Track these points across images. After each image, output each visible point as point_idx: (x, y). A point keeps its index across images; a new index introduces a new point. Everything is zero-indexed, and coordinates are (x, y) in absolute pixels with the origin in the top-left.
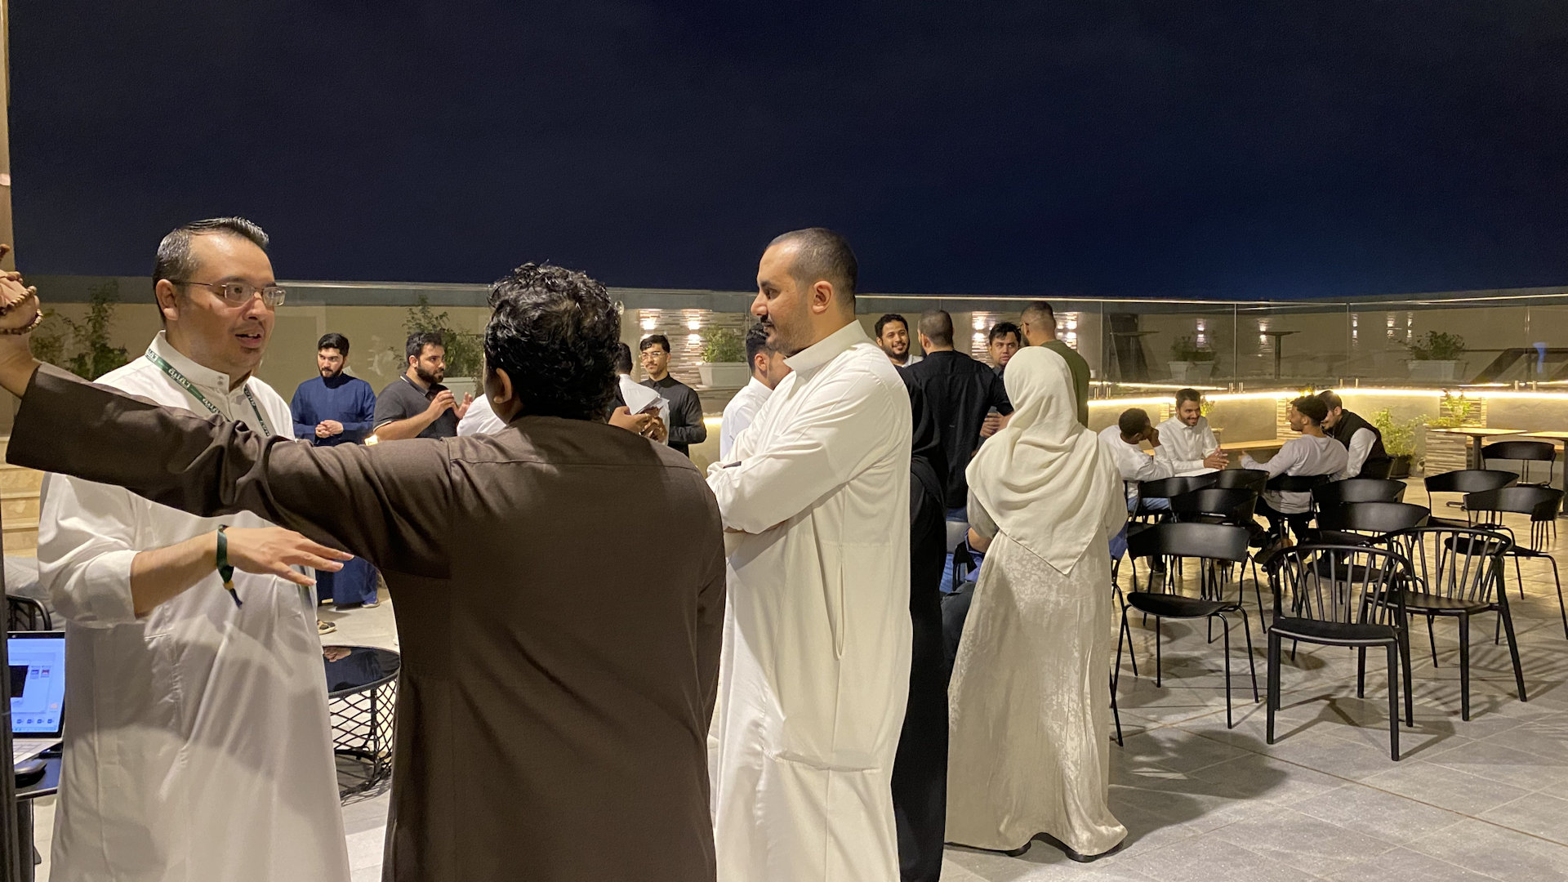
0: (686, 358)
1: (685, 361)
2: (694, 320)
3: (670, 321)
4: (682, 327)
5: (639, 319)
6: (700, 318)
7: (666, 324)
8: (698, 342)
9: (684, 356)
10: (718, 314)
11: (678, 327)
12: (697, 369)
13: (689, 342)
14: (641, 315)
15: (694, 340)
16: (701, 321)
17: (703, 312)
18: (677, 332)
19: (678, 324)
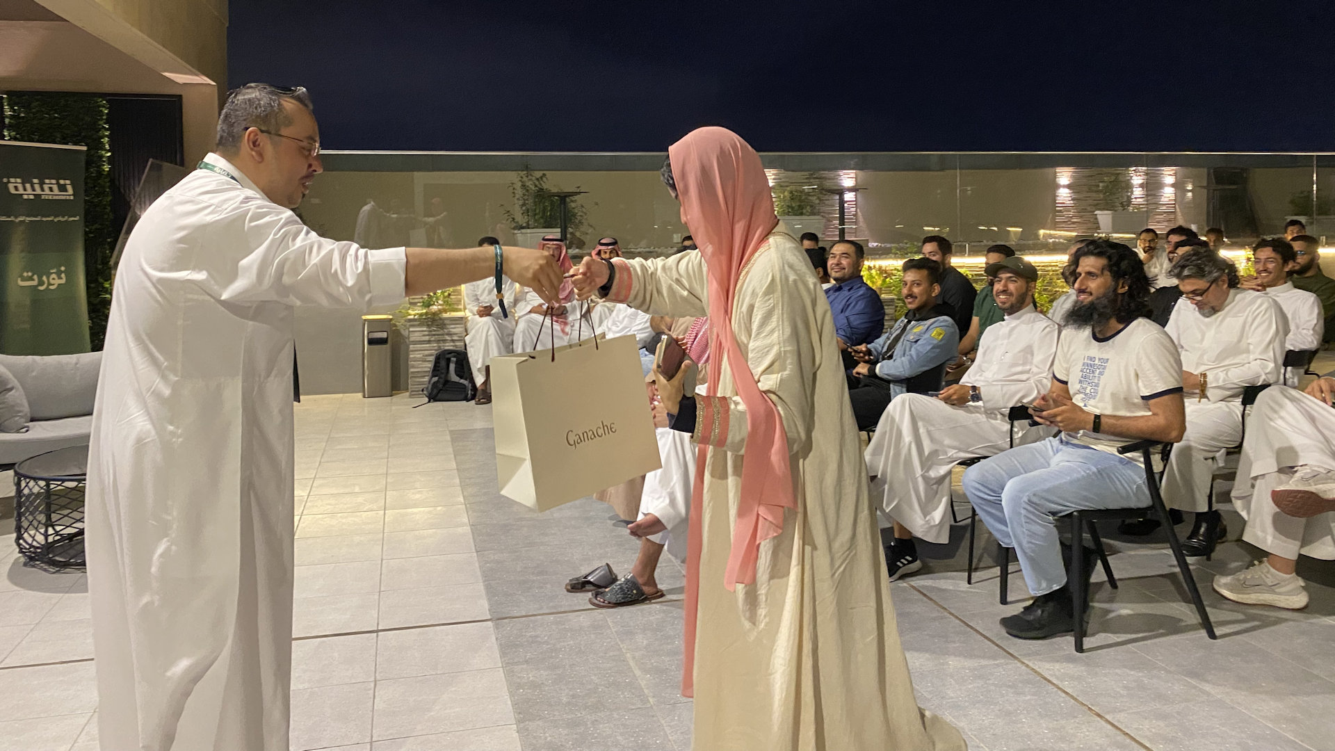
6: (776, 176)
16: (778, 178)
17: (780, 171)
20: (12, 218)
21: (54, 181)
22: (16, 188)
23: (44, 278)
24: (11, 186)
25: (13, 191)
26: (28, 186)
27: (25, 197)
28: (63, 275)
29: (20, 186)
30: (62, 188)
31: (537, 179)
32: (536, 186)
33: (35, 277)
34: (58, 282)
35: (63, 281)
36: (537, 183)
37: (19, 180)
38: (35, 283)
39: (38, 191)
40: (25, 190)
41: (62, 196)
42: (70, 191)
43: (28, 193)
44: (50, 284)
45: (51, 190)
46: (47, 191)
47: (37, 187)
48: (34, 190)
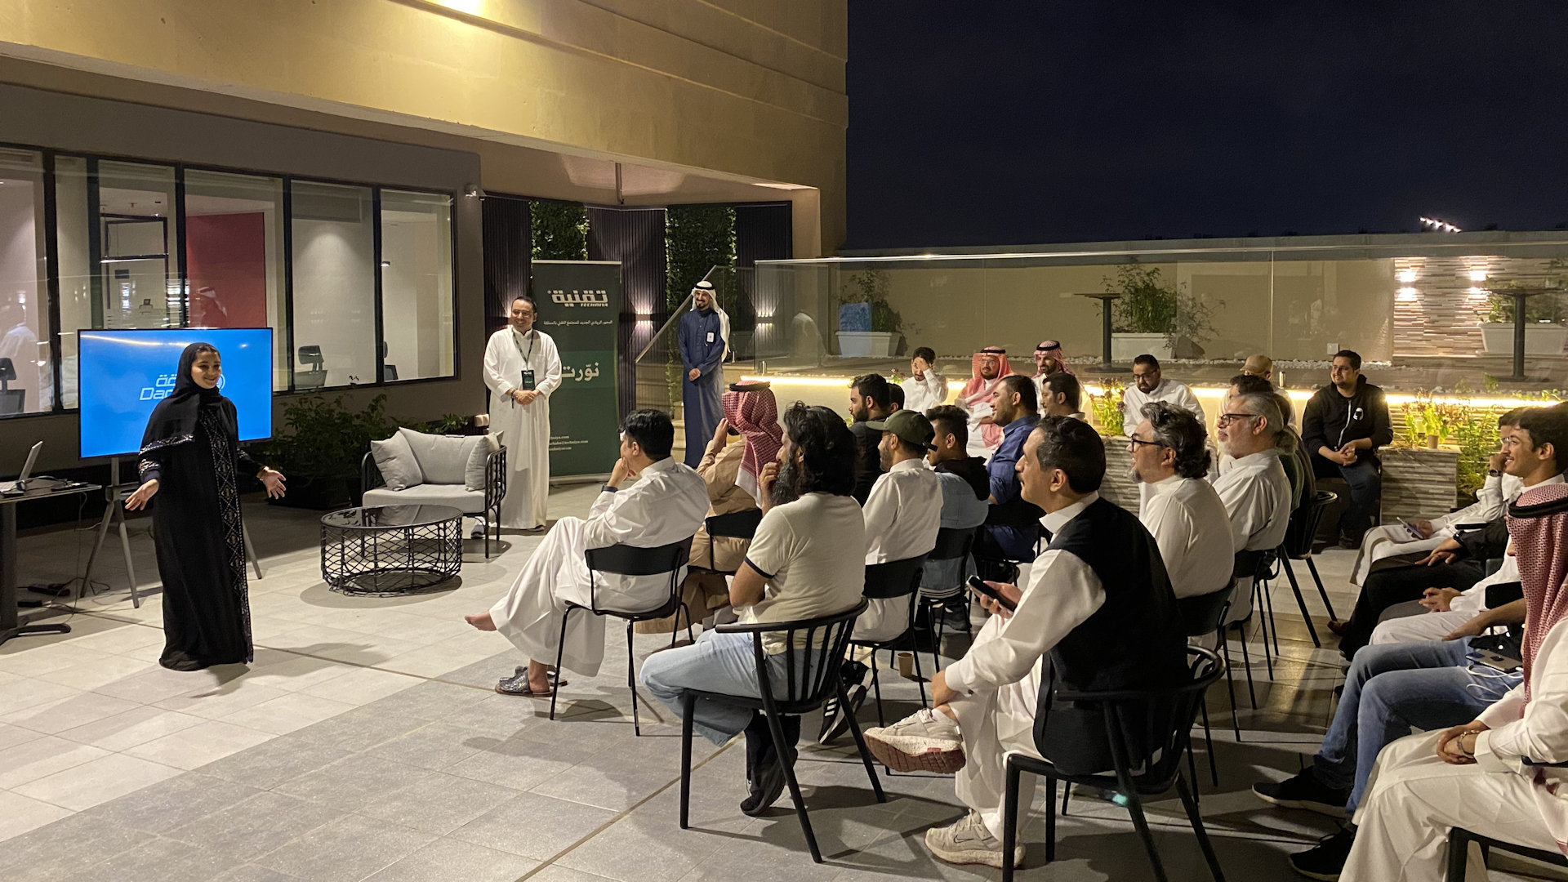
0: (1463, 317)
1: (1463, 321)
2: (1478, 269)
3: (1440, 271)
4: (1457, 278)
5: (1393, 270)
6: (1490, 266)
7: (1434, 275)
8: (1485, 296)
9: (1461, 314)
10: (1519, 261)
11: (1454, 278)
12: (1479, 330)
13: (1470, 296)
14: (1396, 265)
15: (1477, 295)
16: (1491, 270)
17: (1494, 258)
18: (1452, 285)
19: (1454, 275)
20: (555, 323)
21: (591, 292)
22: (559, 298)
23: (581, 372)
24: (554, 298)
25: (556, 300)
26: (569, 296)
27: (567, 305)
28: (597, 370)
29: (562, 297)
30: (599, 297)
31: (1148, 275)
32: (1144, 282)
33: (573, 370)
34: (592, 375)
35: (597, 374)
36: (1146, 278)
37: (561, 292)
38: (573, 375)
39: (578, 300)
40: (566, 299)
41: (598, 304)
42: (605, 299)
43: (569, 302)
44: (585, 376)
45: (589, 299)
46: (585, 300)
47: (577, 297)
48: (574, 299)
